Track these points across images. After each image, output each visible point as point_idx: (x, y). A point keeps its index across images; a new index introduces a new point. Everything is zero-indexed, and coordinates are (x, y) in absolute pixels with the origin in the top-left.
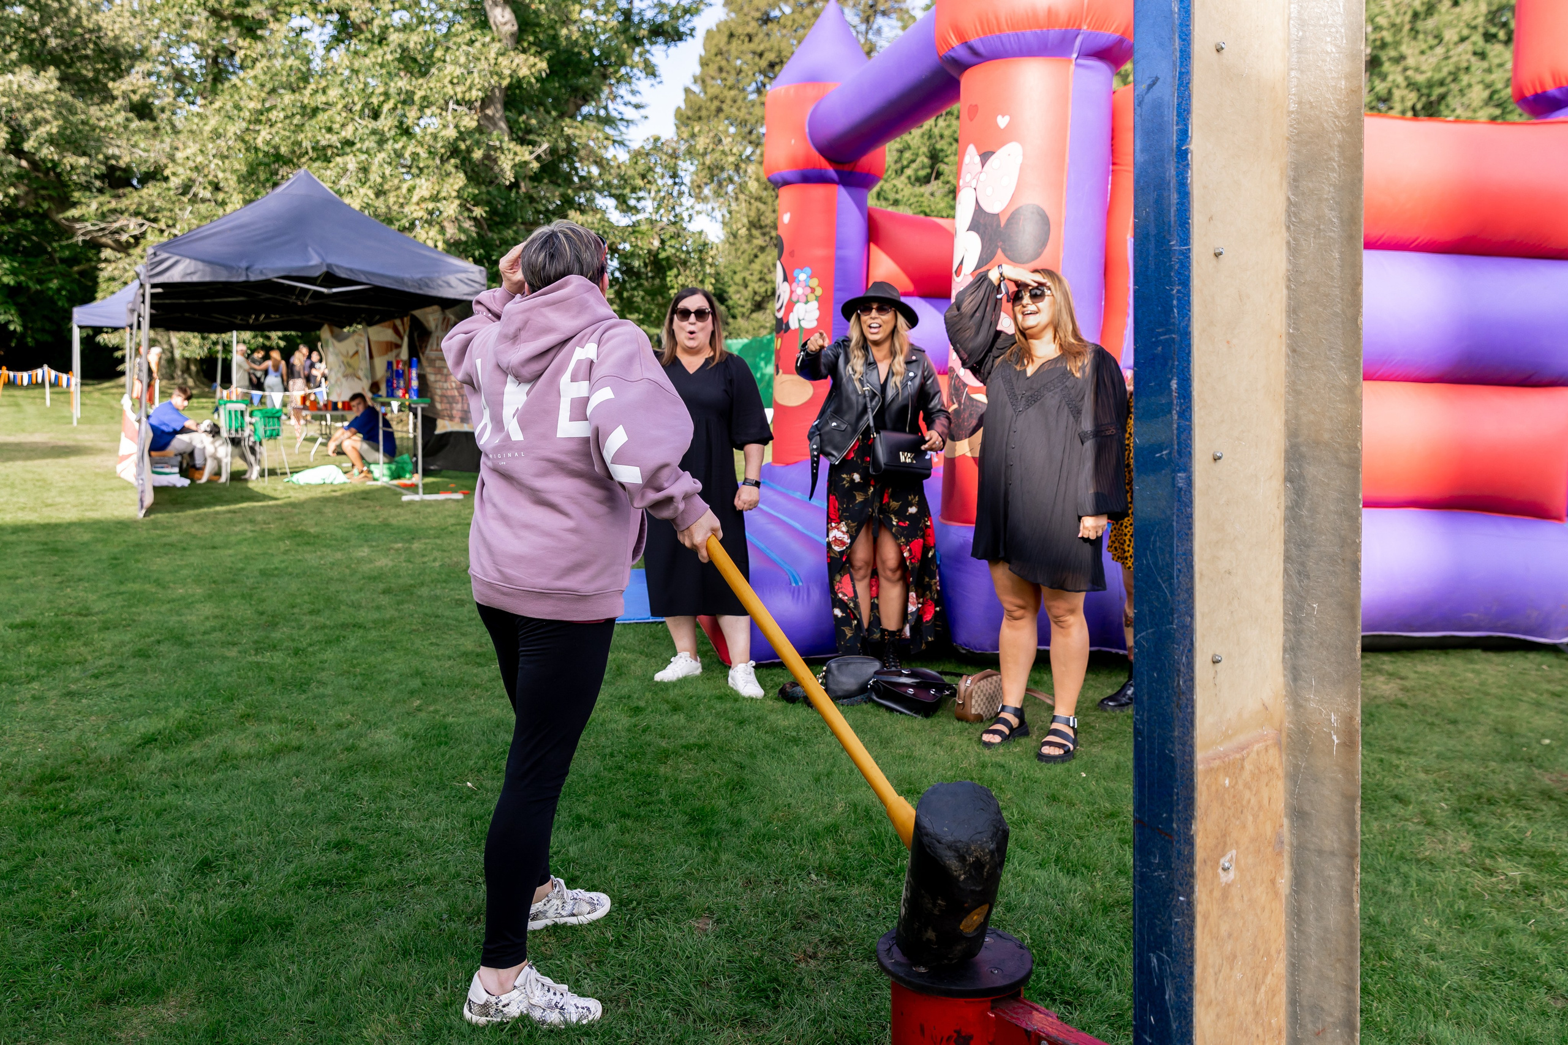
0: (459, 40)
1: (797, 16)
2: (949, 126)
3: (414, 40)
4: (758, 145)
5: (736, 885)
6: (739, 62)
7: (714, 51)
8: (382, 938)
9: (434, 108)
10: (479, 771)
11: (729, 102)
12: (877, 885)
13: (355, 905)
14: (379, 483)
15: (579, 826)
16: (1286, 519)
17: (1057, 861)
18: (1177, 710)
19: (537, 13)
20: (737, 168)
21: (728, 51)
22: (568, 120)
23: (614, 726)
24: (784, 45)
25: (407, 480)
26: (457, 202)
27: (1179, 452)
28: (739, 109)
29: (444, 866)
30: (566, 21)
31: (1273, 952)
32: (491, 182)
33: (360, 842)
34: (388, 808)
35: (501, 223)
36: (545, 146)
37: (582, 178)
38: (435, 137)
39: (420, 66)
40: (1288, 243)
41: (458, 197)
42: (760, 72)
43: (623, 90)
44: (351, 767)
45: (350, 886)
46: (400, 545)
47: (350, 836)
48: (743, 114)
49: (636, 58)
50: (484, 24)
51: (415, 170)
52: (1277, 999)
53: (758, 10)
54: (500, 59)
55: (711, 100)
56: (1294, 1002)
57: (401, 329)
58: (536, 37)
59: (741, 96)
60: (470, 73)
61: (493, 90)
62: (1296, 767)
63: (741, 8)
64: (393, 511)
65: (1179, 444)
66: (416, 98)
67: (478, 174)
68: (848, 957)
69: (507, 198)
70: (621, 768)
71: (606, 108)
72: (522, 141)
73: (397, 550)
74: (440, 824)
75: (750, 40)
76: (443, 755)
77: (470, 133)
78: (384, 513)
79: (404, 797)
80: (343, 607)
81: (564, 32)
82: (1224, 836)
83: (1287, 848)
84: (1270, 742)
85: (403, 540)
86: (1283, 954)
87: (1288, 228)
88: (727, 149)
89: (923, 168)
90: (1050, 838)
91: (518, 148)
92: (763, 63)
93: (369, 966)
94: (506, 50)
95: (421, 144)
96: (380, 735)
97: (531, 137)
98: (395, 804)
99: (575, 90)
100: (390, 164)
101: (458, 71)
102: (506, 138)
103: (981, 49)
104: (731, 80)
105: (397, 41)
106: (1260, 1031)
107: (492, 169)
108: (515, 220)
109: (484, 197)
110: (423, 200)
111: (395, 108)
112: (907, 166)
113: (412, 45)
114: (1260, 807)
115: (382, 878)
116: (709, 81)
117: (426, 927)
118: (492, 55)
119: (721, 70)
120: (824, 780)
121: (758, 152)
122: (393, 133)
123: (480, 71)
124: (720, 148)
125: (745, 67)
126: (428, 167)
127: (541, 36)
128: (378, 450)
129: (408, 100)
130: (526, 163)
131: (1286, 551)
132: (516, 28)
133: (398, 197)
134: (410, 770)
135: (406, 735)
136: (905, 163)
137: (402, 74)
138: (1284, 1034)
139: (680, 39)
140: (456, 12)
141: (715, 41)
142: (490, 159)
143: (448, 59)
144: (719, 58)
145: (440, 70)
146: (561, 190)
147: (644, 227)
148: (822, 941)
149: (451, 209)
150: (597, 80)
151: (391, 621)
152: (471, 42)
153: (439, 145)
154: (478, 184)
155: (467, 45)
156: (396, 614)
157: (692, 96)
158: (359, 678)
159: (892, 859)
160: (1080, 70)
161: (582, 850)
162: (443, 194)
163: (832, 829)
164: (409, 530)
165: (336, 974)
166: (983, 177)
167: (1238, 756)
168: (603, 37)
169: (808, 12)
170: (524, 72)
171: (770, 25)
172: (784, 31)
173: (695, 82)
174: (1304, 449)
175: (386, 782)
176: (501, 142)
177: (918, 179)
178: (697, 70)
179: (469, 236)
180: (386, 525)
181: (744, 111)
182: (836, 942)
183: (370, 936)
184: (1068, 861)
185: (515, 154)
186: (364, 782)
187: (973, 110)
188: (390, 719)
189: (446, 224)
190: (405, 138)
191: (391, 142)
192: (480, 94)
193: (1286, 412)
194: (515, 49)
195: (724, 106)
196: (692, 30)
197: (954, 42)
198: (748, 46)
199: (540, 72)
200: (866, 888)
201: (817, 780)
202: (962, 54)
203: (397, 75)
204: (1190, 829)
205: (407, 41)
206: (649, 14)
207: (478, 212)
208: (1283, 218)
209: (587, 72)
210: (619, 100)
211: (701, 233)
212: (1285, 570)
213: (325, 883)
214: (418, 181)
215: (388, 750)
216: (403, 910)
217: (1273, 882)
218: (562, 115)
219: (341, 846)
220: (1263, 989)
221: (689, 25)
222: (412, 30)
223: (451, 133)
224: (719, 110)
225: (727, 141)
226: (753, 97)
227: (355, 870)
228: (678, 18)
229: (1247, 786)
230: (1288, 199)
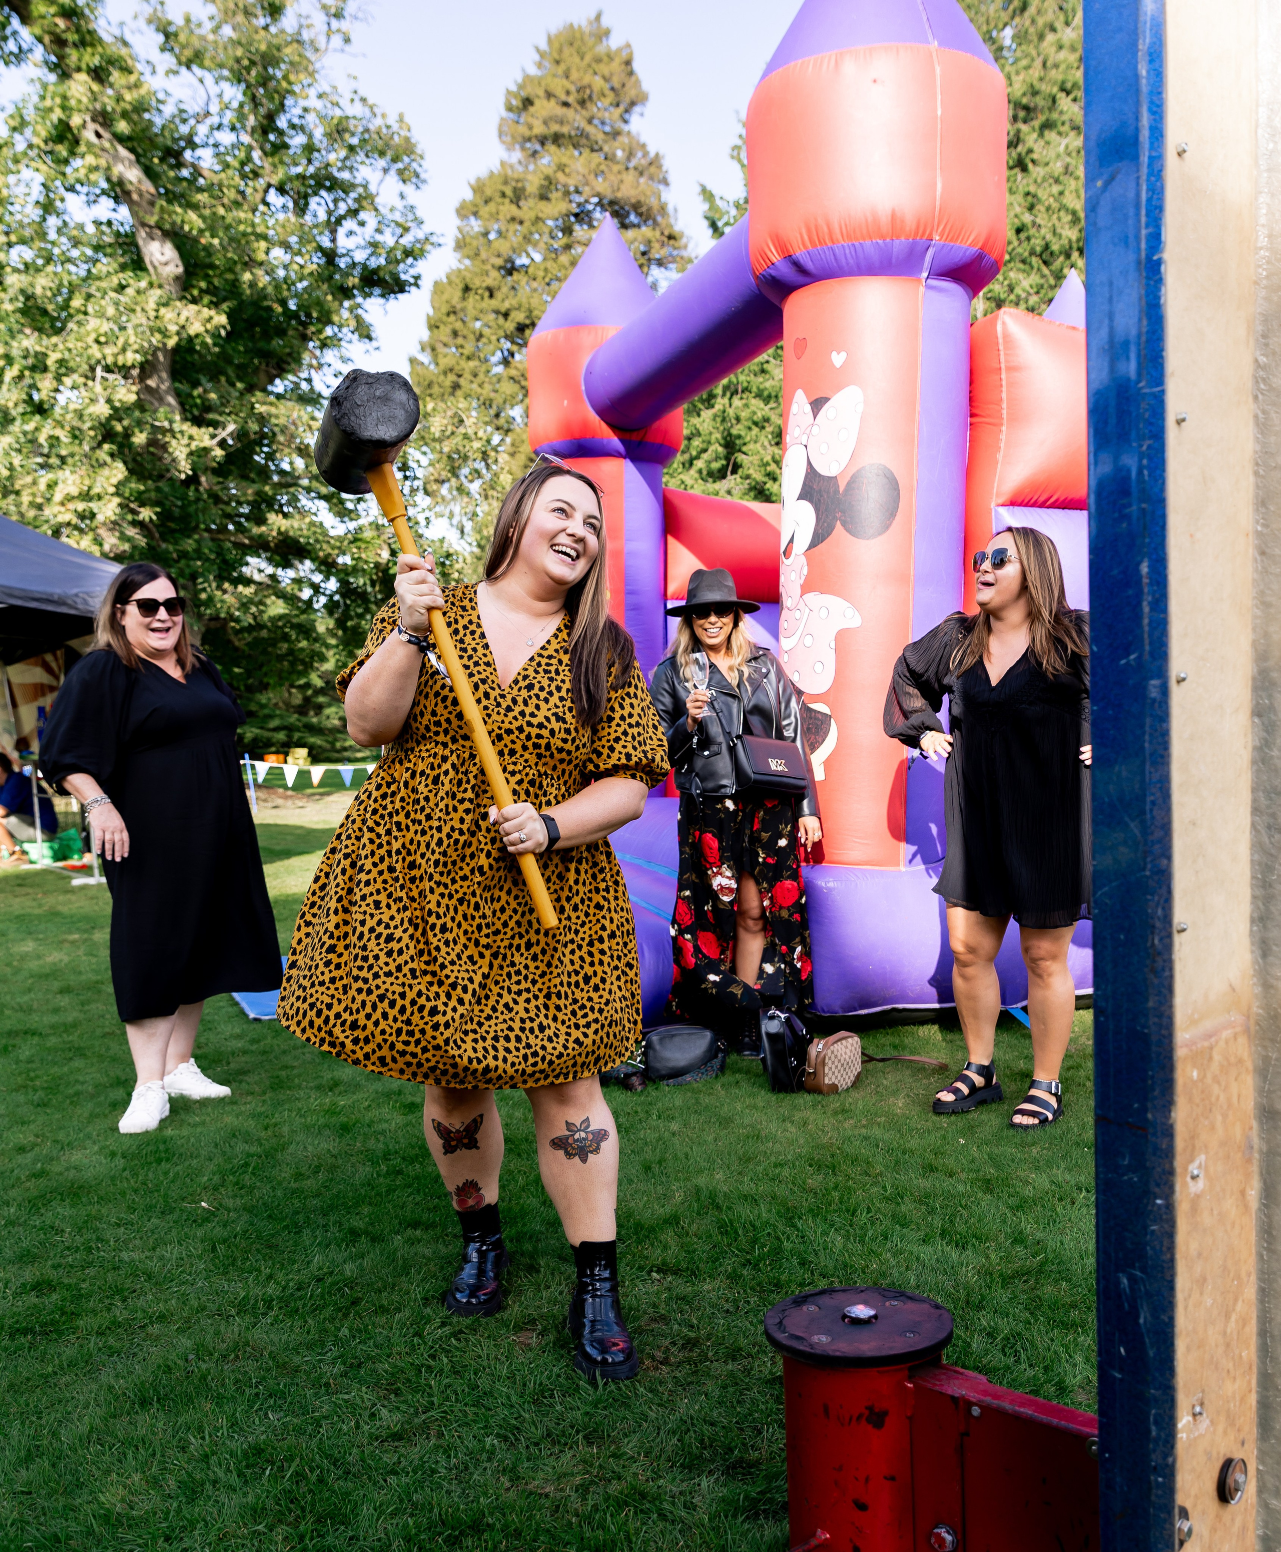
0: (104, 284)
1: (550, 264)
2: (746, 406)
3: (42, 285)
4: (508, 431)
5: (561, 1293)
6: (478, 324)
7: (444, 309)
8: (110, 1388)
9: (75, 376)
10: (216, 1189)
11: (467, 376)
12: (734, 1277)
13: (69, 1352)
14: (38, 867)
15: (354, 1242)
16: (1254, 762)
17: (943, 1234)
18: (1151, 976)
19: (208, 248)
20: (485, 456)
21: (463, 310)
22: (259, 394)
23: (385, 1126)
24: (535, 302)
25: (75, 861)
26: (117, 500)
27: (1151, 654)
28: (481, 386)
29: (184, 1300)
30: (250, 263)
31: (1243, 1274)
32: (161, 477)
33: (66, 1281)
34: (99, 1239)
35: (180, 531)
36: (231, 427)
37: (282, 473)
38: (80, 415)
39: (53, 319)
40: (1256, 417)
41: (117, 494)
42: (506, 337)
43: (329, 356)
44: (43, 1196)
45: (60, 1333)
46: (76, 936)
47: (52, 1275)
48: (487, 391)
49: (345, 314)
50: (138, 264)
51: (54, 461)
52: (1247, 1329)
53: (499, 256)
54: (163, 311)
55: (445, 373)
56: (1263, 1333)
57: (54, 665)
58: (210, 283)
59: (483, 369)
60: (123, 328)
61: (154, 354)
62: (1266, 1060)
63: (477, 255)
64: (61, 898)
65: (1151, 643)
66: (50, 362)
67: (140, 465)
68: (707, 1359)
69: (184, 498)
70: (400, 1172)
71: (309, 380)
72: (199, 422)
73: (73, 942)
74: (171, 1252)
75: (491, 296)
76: (166, 1173)
77: (127, 409)
78: (50, 901)
79: (119, 1225)
80: (7, 1012)
81: (247, 276)
82: (1193, 1138)
83: (1256, 1155)
84: (1238, 1029)
85: (79, 930)
86: (1253, 1278)
87: (1256, 398)
88: (470, 431)
89: (717, 459)
90: (932, 1211)
91: (194, 431)
92: (510, 326)
93: (98, 1421)
94: (170, 299)
95: (60, 424)
96: (77, 1157)
97: (211, 416)
98: (109, 1234)
99: (266, 355)
100: (19, 451)
101: (105, 327)
102: (178, 417)
103: (809, 265)
104: (469, 349)
105: (18, 286)
106: (1231, 1365)
107: (160, 459)
108: (197, 526)
109: (153, 495)
110: (69, 498)
111: (21, 377)
112: (698, 457)
113: (38, 291)
114: (1230, 1105)
115: (104, 1319)
116: (441, 349)
117: (169, 1370)
118: (151, 305)
119: (455, 334)
120: (656, 1169)
121: (508, 440)
122: (20, 409)
123: (136, 327)
124: (462, 430)
125: (486, 331)
126: (72, 455)
127: (216, 282)
128: (32, 824)
129: (39, 366)
130: (206, 450)
131: (1254, 800)
132: (181, 270)
133: (34, 495)
134: (123, 1194)
135: (113, 1154)
136: (694, 453)
137: (28, 331)
138: (1255, 1369)
139: (402, 291)
140: (97, 248)
141: (446, 296)
142: (157, 445)
143: (90, 310)
144: (452, 318)
145: (79, 323)
146: (256, 487)
147: (368, 534)
148: (674, 1343)
149: (108, 510)
150: (296, 342)
151: (75, 1025)
152: (121, 288)
153: (88, 424)
154: (142, 478)
155: (116, 291)
156: (81, 1016)
157: (419, 369)
158: (41, 1093)
159: (747, 1247)
160: (932, 294)
161: (361, 1268)
162: (96, 490)
163: (673, 1220)
164: (86, 918)
165: (54, 1434)
166: (815, 430)
167: (1206, 1044)
168: (300, 286)
169: (564, 259)
170: (196, 328)
171: (516, 276)
172: (535, 285)
173: (423, 349)
174: (1275, 675)
175: (94, 1210)
176: (171, 422)
177: (711, 474)
178: (425, 334)
179: (134, 547)
180: (54, 914)
181: (487, 387)
182: (690, 1344)
183: (94, 1387)
184: (956, 1233)
185: (191, 438)
186: (62, 1212)
187: (801, 345)
188: (89, 1136)
189: (102, 532)
190: (38, 417)
191: (18, 422)
192: (139, 358)
193: (1254, 629)
194: (182, 298)
195: (462, 381)
196: (417, 278)
197: (775, 257)
198: (490, 304)
199: (217, 328)
200: (720, 1282)
201: (647, 1168)
202: (785, 271)
203: (21, 332)
204: (1168, 1117)
205: (32, 285)
206: (360, 256)
207: (146, 514)
208: (1249, 384)
209: (281, 332)
210: (325, 368)
211: (442, 541)
212: (1253, 825)
213: (25, 1332)
214: (60, 474)
215: (88, 1174)
216: (135, 1355)
217: (1243, 1193)
218: (250, 389)
219: (41, 1287)
220: (1234, 1318)
221: (412, 272)
222: (38, 270)
223: (102, 410)
224: (456, 386)
225: (469, 422)
226: (500, 369)
227: (63, 1313)
228: (398, 262)
229: (1216, 1080)
230: (1256, 361)
